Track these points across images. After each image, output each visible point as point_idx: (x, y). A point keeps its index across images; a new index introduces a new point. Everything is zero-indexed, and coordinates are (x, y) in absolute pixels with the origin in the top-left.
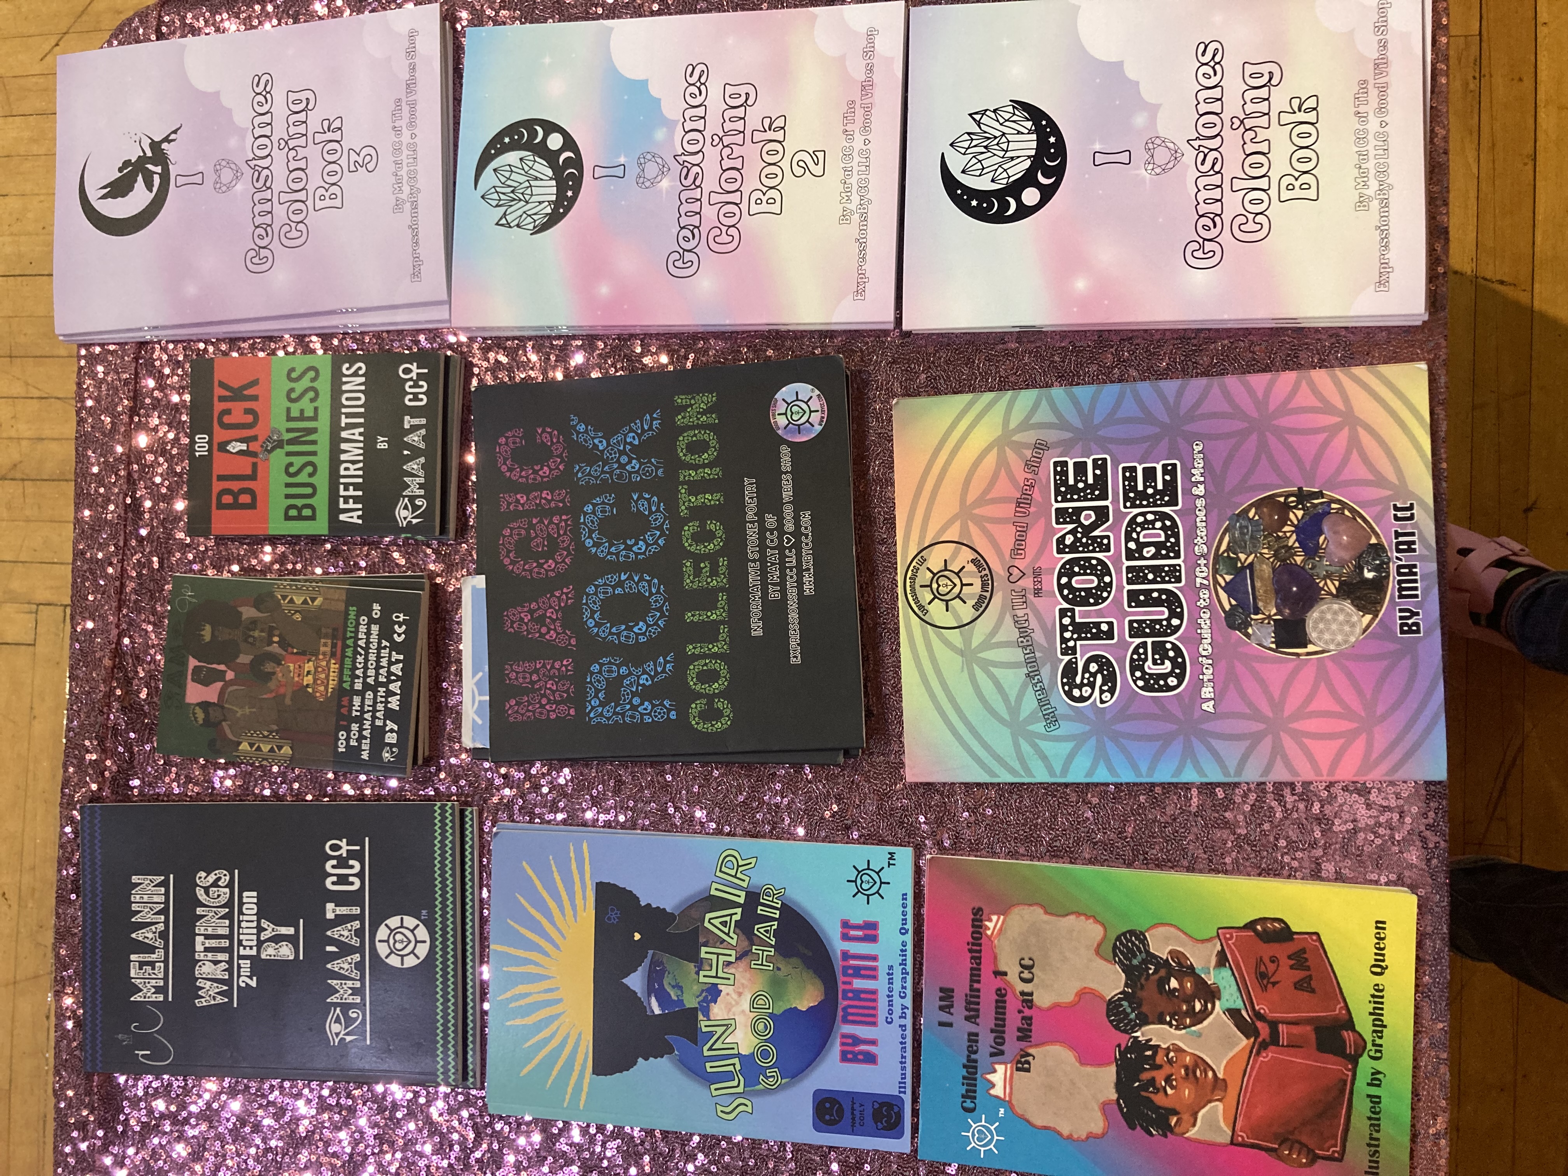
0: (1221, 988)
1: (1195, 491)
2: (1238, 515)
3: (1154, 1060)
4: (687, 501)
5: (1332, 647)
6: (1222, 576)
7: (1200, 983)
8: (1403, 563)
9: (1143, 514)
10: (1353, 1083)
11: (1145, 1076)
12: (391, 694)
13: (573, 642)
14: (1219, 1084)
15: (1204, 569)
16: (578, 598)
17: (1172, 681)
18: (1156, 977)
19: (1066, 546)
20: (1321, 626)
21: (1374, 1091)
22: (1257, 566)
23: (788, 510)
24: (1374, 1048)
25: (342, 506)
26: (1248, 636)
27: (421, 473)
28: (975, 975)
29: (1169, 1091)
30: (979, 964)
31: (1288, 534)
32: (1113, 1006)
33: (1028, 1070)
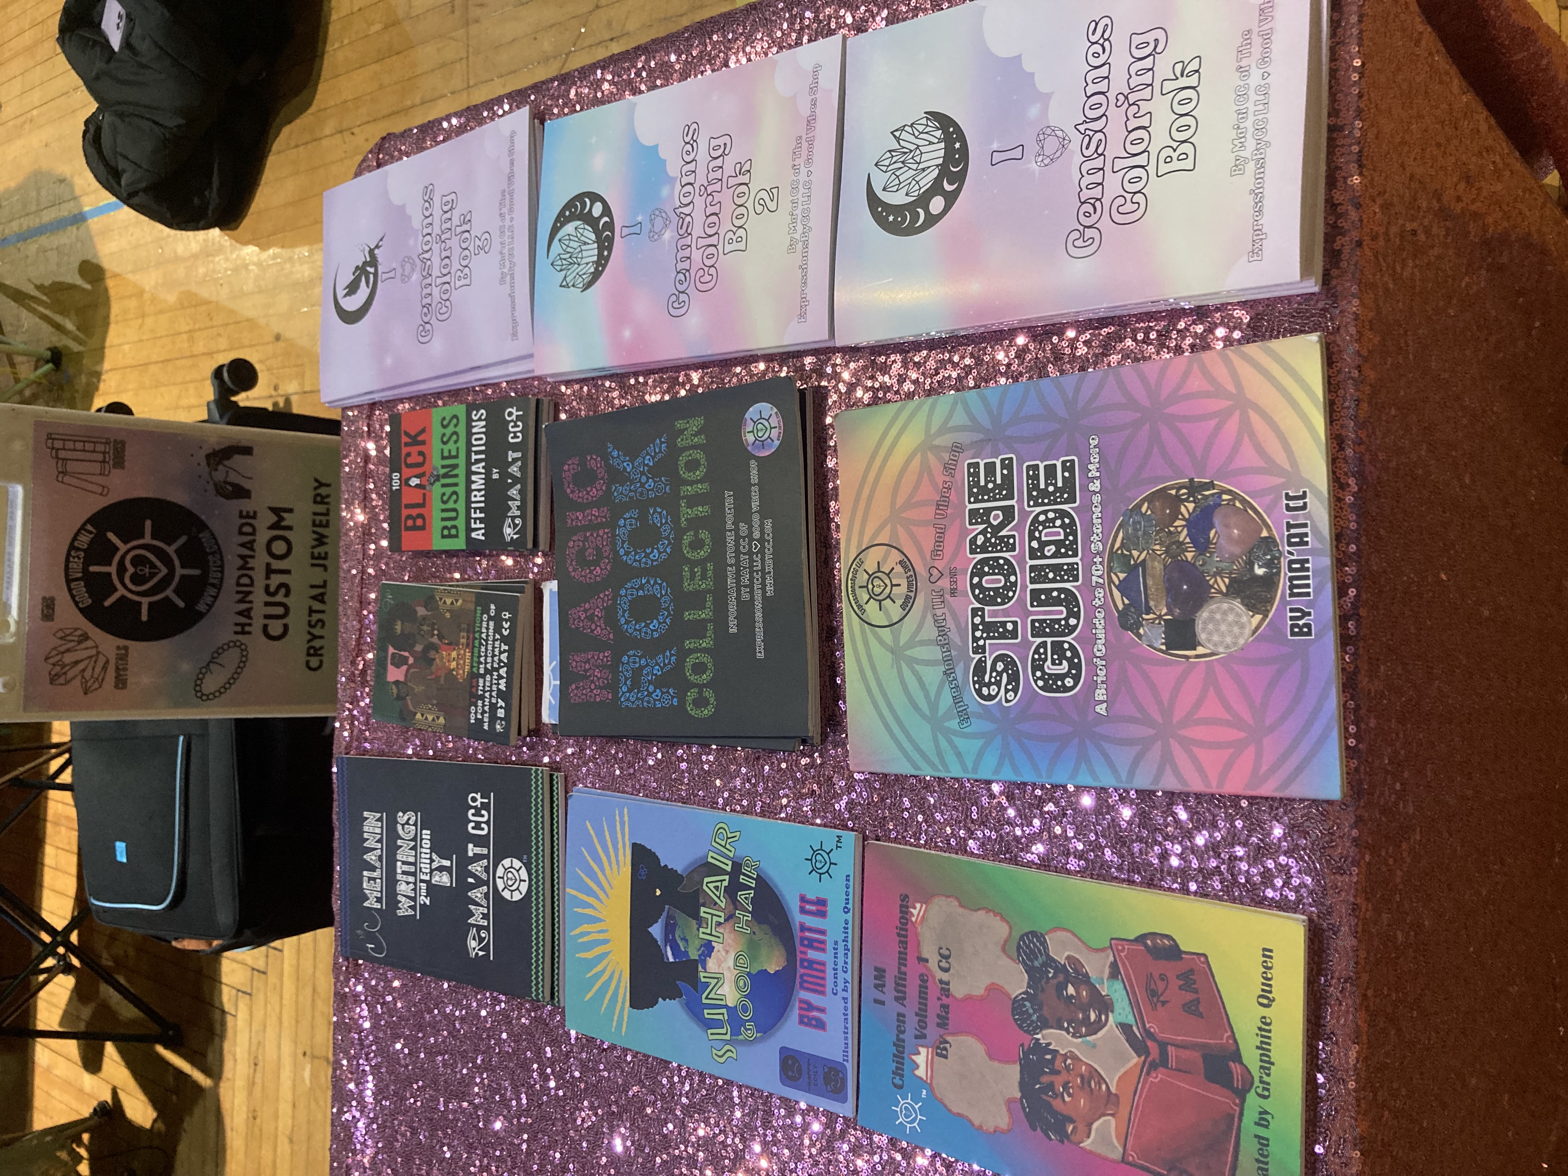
0: (1114, 1000)
1: (1092, 487)
2: (1131, 510)
3: (1053, 1064)
4: (687, 512)
5: (1221, 650)
6: (1115, 574)
7: (1094, 992)
8: (1295, 558)
9: (1045, 512)
10: (1240, 1120)
11: (1045, 1079)
12: (500, 677)
13: (611, 636)
14: (1111, 1099)
15: (1100, 567)
16: (614, 599)
17: (1069, 682)
18: (1055, 982)
19: (977, 546)
20: (1210, 626)
21: (1262, 1132)
22: (1149, 564)
23: (756, 519)
24: (1261, 1085)
25: (473, 526)
26: (1139, 636)
27: (518, 497)
28: (902, 959)
29: (1067, 1099)
30: (906, 948)
31: (1179, 529)
32: (1017, 1005)
33: (946, 1057)
